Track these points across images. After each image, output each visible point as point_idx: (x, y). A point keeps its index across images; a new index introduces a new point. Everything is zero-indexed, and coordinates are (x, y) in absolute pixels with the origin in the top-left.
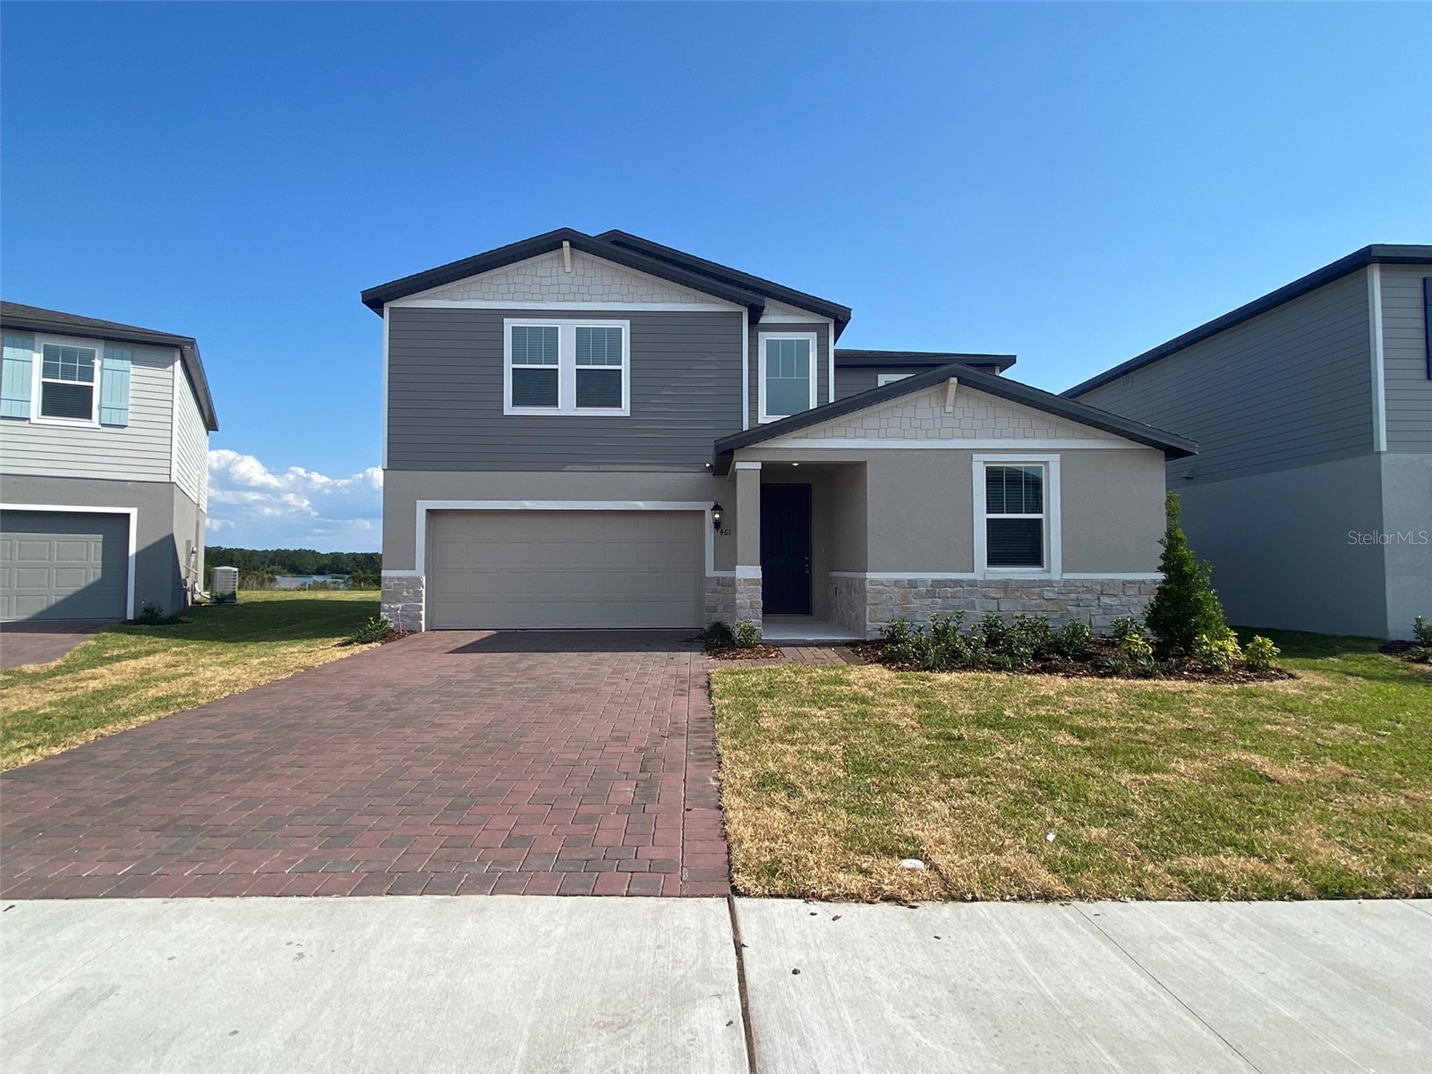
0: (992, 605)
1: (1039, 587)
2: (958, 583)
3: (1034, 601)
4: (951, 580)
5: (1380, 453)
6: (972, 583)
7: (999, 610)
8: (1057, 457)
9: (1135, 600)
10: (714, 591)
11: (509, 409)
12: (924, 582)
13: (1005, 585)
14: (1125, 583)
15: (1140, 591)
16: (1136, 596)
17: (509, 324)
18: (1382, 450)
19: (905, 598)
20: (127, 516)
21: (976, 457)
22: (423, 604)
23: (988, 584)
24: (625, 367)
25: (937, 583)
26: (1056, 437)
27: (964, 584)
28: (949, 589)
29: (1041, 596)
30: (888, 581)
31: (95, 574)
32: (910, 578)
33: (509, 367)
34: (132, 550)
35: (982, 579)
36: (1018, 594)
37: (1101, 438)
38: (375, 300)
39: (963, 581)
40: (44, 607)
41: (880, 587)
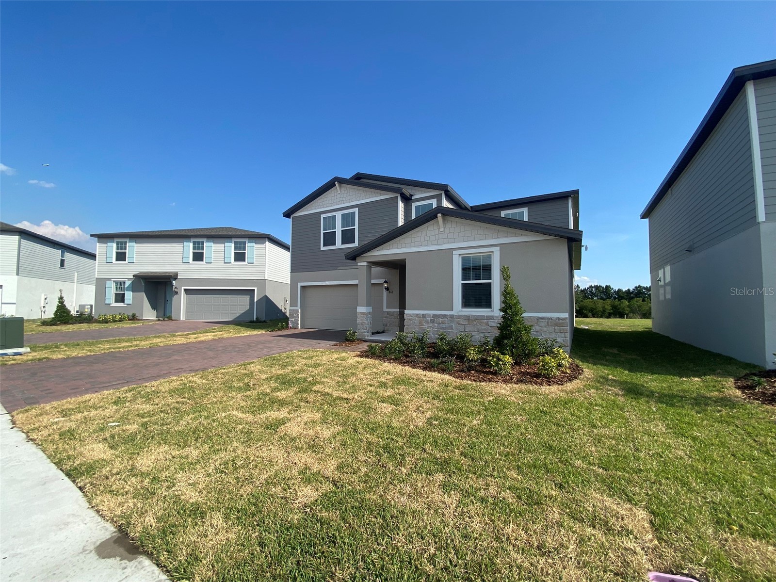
0: (461, 328)
1: (486, 319)
2: (445, 316)
3: (483, 327)
4: (442, 315)
5: (759, 223)
6: (452, 316)
7: (465, 331)
8: (498, 248)
9: (545, 329)
10: (386, 317)
11: (322, 248)
12: (429, 315)
13: (468, 318)
14: (539, 319)
15: (548, 324)
16: (545, 327)
17: (322, 216)
18: (760, 220)
19: (420, 323)
20: (254, 290)
21: (454, 252)
22: (299, 319)
23: (459, 317)
24: (356, 227)
25: (435, 316)
26: (497, 238)
27: (448, 317)
28: (441, 319)
29: (487, 324)
30: (413, 314)
31: (248, 307)
32: (423, 313)
33: (322, 232)
34: (255, 300)
35: (457, 314)
36: (475, 323)
37: (524, 235)
38: (287, 215)
39: (447, 315)
40: (235, 317)
41: (410, 317)
